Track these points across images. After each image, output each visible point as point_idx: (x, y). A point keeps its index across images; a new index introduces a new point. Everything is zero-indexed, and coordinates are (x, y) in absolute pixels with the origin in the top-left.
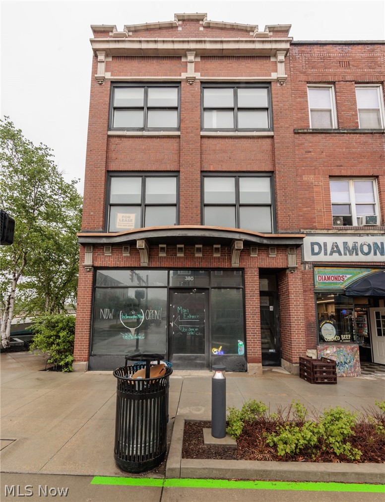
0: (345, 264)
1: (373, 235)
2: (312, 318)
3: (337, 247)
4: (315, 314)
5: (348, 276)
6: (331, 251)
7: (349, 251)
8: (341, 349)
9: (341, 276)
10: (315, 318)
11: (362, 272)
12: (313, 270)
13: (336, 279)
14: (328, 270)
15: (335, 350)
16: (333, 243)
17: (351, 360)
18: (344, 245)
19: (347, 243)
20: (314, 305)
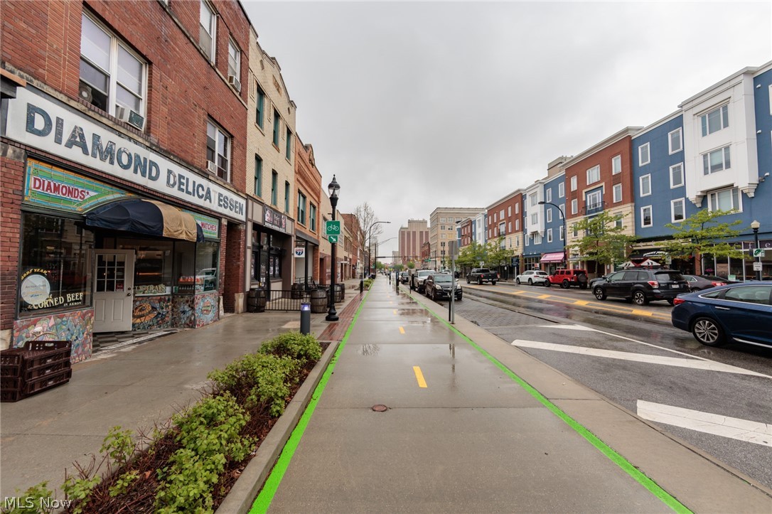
0: (91, 171)
1: (136, 142)
2: (9, 264)
3: (82, 136)
4: (17, 255)
5: (92, 194)
6: (69, 140)
7: (101, 153)
8: (64, 319)
9: (80, 190)
10: (16, 264)
11: (113, 193)
12: (25, 164)
13: (70, 192)
14: (58, 172)
15: (52, 322)
16: (76, 127)
17: (79, 334)
18: (93, 138)
19: (99, 137)
20: (18, 236)
